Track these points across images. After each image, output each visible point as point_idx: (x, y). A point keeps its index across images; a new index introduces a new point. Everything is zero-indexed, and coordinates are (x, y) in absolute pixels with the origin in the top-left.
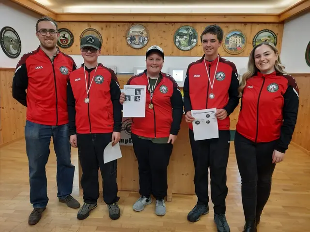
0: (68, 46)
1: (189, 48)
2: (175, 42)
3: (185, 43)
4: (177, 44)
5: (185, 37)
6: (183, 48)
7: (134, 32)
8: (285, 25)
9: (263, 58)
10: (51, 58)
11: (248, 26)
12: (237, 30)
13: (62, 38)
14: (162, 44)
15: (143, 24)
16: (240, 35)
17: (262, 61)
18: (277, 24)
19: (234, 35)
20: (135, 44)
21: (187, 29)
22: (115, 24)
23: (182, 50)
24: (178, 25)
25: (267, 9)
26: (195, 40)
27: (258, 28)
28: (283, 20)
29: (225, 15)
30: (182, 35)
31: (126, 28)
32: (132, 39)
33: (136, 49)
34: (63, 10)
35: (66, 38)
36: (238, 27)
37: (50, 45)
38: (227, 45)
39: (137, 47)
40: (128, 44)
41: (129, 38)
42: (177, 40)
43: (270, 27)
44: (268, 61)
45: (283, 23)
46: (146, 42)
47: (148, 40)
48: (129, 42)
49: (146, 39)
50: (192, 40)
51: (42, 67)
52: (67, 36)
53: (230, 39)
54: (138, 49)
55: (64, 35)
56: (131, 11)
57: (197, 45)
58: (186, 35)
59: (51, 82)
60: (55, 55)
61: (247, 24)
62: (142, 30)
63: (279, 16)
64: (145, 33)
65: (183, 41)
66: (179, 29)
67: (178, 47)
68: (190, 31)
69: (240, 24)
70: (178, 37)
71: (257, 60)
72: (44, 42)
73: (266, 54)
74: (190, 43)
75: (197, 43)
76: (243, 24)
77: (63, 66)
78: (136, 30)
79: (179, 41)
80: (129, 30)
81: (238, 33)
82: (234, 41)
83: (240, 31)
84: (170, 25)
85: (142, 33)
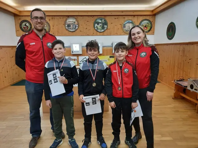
0: (28, 31)
1: (103, 30)
2: (94, 27)
3: (101, 28)
4: (96, 28)
5: (100, 24)
6: (99, 31)
7: (69, 22)
8: (156, 16)
9: (137, 35)
10: (41, 37)
11: (136, 17)
12: (129, 20)
13: (24, 26)
14: (87, 28)
15: (75, 17)
16: (132, 23)
17: (136, 38)
18: (152, 16)
19: (128, 23)
20: (70, 29)
21: (101, 20)
22: (57, 17)
23: (99, 32)
24: (96, 17)
25: (146, 7)
26: (106, 26)
27: (141, 18)
28: (155, 13)
29: (122, 11)
30: (98, 23)
31: (65, 19)
32: (69, 26)
33: (71, 32)
34: (24, 9)
35: (26, 26)
36: (130, 18)
37: (40, 28)
38: (124, 29)
39: (72, 31)
40: (66, 29)
41: (66, 26)
42: (95, 26)
43: (148, 18)
44: (140, 38)
45: (155, 15)
46: (77, 28)
47: (78, 27)
48: (67, 28)
49: (77, 26)
50: (105, 26)
51: (34, 43)
52: (27, 24)
53: (126, 25)
54: (73, 32)
55: (26, 24)
56: (67, 9)
57: (107, 29)
58: (100, 23)
59: (41, 54)
60: (44, 35)
61: (135, 16)
62: (74, 20)
63: (152, 11)
64: (76, 22)
65: (99, 26)
66: (96, 20)
67: (96, 30)
68: (103, 21)
69: (131, 16)
70: (96, 24)
71: (133, 37)
72: (36, 26)
73: (138, 33)
74: (103, 28)
75: (107, 27)
76: (133, 16)
77: (49, 43)
78: (71, 21)
79: (97, 27)
80: (66, 20)
81: (130, 21)
82: (128, 26)
83: (131, 20)
84: (91, 17)
85: (74, 22)
